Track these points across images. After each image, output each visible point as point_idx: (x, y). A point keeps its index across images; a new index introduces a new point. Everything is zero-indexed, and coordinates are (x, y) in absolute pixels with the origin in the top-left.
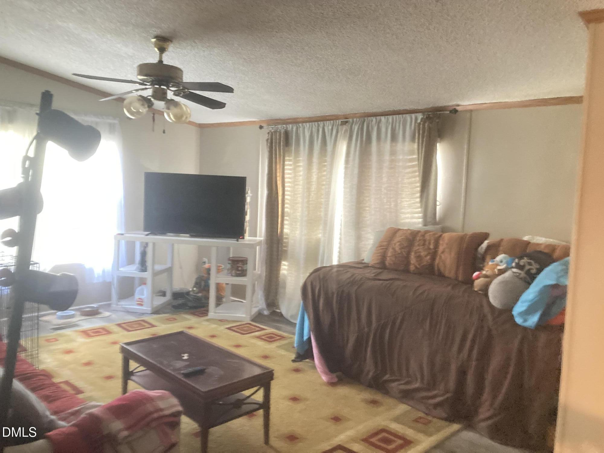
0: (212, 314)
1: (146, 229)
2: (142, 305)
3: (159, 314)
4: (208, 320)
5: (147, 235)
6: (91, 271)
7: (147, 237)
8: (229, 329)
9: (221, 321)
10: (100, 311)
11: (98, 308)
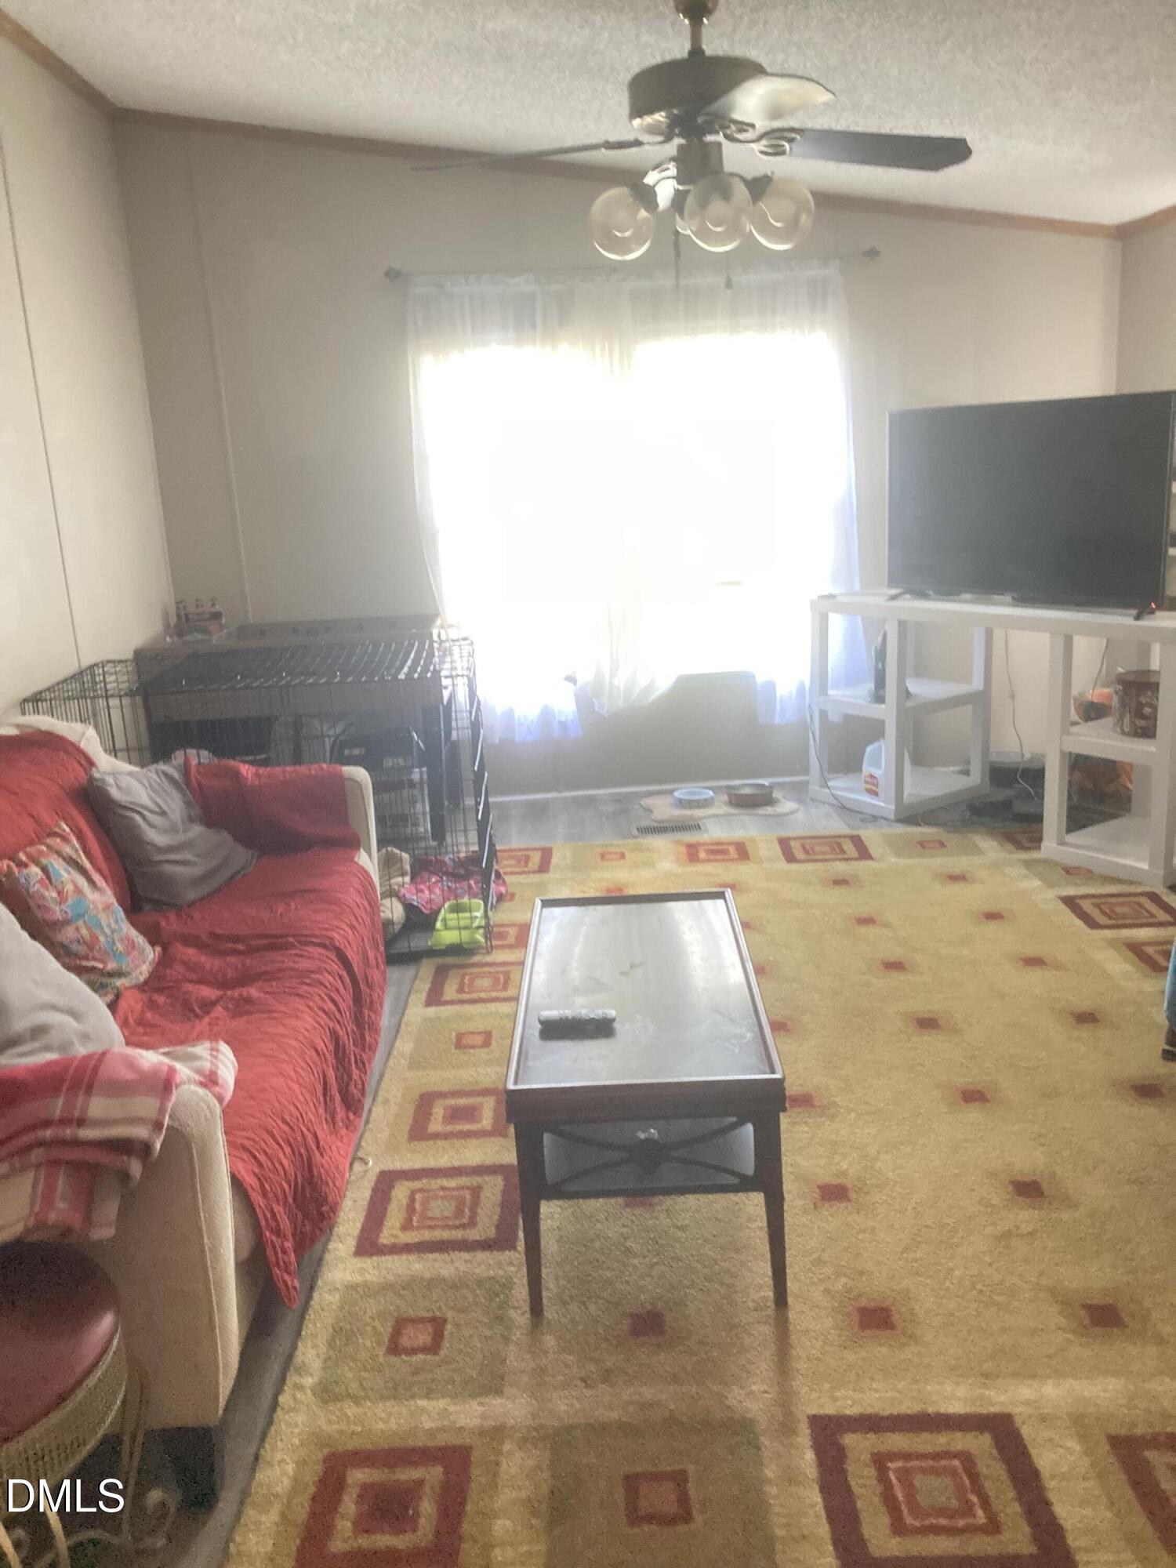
0: (1049, 846)
1: (892, 583)
2: (876, 794)
3: (918, 825)
4: (1028, 864)
5: (893, 598)
6: (771, 687)
7: (894, 603)
8: (1070, 902)
9: (1068, 871)
10: (776, 794)
11: (771, 787)
